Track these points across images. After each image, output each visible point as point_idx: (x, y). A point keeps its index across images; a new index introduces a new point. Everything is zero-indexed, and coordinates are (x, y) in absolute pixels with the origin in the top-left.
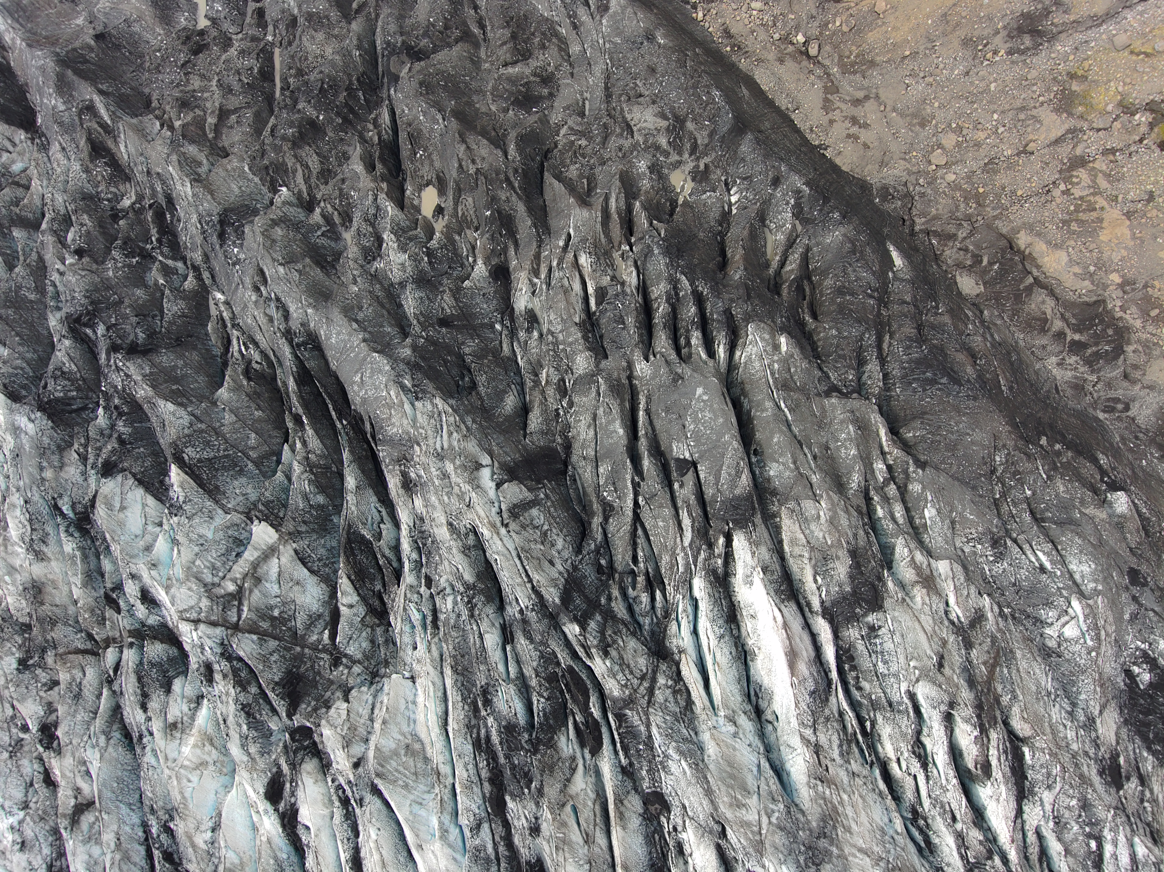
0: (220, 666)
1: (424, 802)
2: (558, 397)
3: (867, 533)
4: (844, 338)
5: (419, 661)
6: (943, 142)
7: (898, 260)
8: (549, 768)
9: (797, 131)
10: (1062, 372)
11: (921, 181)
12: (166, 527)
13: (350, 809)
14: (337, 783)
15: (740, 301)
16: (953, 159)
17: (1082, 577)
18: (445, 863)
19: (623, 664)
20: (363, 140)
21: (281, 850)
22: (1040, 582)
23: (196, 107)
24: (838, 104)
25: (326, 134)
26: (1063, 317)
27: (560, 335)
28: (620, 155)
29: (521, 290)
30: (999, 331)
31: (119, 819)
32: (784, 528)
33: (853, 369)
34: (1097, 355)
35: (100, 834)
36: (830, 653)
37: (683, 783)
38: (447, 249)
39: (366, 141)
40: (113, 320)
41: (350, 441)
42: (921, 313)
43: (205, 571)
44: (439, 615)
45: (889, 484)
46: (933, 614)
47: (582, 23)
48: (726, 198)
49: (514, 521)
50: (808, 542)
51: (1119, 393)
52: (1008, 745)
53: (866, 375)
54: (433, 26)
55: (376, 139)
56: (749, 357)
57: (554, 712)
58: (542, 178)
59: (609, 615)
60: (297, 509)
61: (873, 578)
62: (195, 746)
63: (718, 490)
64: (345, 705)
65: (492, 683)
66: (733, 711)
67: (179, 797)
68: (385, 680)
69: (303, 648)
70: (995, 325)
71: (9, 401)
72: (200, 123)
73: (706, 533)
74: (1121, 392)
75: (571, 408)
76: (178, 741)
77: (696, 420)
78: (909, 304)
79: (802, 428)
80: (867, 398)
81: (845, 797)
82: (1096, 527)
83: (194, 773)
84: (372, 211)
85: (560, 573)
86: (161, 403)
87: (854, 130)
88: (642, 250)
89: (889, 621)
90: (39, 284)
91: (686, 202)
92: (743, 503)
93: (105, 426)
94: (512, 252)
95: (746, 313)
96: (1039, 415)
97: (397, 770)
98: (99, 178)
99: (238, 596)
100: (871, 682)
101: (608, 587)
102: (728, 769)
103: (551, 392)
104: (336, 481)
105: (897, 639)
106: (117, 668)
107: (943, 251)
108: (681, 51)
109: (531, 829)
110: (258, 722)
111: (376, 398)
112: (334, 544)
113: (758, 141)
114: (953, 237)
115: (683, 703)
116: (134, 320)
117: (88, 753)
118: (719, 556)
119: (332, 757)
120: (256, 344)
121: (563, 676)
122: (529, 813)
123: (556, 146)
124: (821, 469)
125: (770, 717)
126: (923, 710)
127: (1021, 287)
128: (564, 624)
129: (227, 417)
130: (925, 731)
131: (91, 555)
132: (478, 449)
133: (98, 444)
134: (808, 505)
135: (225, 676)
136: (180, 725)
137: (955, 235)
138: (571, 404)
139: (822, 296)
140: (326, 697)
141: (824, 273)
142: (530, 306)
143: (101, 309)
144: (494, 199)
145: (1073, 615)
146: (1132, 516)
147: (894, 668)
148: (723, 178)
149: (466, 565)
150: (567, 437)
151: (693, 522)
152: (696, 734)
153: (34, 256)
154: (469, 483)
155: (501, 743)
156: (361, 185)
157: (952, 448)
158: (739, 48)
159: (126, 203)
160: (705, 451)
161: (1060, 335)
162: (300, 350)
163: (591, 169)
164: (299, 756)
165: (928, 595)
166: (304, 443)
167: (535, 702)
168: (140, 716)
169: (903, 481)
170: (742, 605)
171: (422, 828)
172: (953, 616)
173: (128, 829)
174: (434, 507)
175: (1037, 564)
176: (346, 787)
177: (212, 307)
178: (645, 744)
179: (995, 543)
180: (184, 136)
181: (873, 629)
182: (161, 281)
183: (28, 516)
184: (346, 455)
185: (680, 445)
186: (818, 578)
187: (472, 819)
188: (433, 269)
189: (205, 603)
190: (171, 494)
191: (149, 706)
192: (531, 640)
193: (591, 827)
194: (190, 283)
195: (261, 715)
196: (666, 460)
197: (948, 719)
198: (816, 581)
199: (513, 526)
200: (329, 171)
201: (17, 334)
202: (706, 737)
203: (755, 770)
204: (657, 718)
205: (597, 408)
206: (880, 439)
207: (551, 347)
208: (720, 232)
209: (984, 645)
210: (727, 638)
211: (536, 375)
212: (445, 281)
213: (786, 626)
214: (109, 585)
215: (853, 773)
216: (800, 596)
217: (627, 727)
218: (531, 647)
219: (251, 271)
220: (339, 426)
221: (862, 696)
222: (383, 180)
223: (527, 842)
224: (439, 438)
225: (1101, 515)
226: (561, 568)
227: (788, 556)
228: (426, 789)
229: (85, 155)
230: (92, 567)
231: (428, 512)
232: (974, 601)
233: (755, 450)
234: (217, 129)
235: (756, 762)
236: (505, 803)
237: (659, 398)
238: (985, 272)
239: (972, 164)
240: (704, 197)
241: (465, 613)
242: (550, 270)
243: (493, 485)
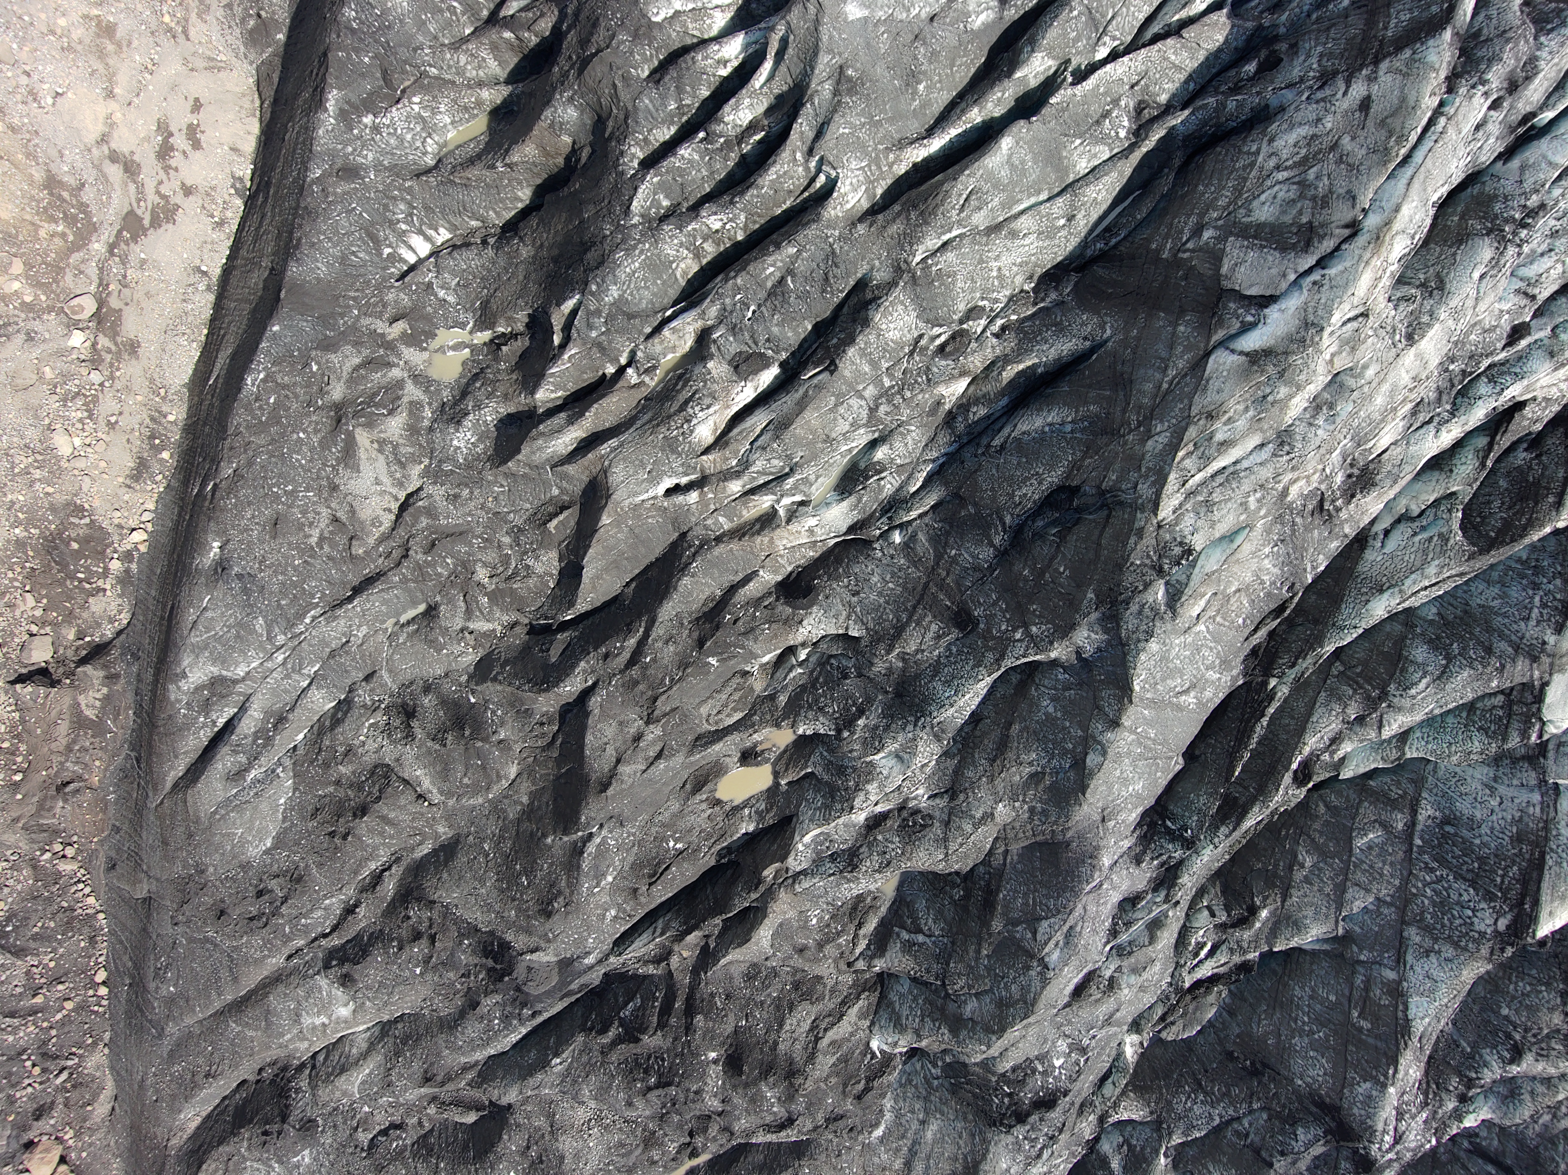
2: (974, 345)
20: (707, 959)
24: (151, 196)
25: (737, 1029)
27: (868, 392)
29: (811, 531)
38: (817, 701)
39: (707, 952)
41: (1303, 652)
47: (268, 712)
48: (430, 262)
54: (427, 960)
55: (691, 938)
58: (589, 613)
75: (983, 308)
84: (829, 866)
86: (1419, 1028)
87: (180, 141)
91: (480, 324)
93: (1494, 1099)
94: (753, 588)
95: (639, 38)
103: (974, 361)
111: (1216, 638)
116: (1280, 1164)
120: (1184, 934)
123: (516, 622)
129: (1359, 904)
133: (1541, 1088)
138: (972, 313)
142: (832, 496)
144: (684, 665)
148: (398, 284)
150: (1038, 288)
154: (1313, 345)
156: (792, 913)
158: (153, 436)
162: (1192, 837)
163: (521, 531)
166: (1338, 739)
174: (1393, 391)
182: (1163, 1160)
188: (870, 700)
194: (1131, 1109)
199: (1343, 216)
200: (796, 986)
205: (974, 233)
207: (898, 400)
212: (879, 667)
220: (1282, 691)
222: (761, 880)
231: (1402, 401)
240: (451, 299)
241: (1545, 223)
242: (753, 491)
243: (1273, 313)
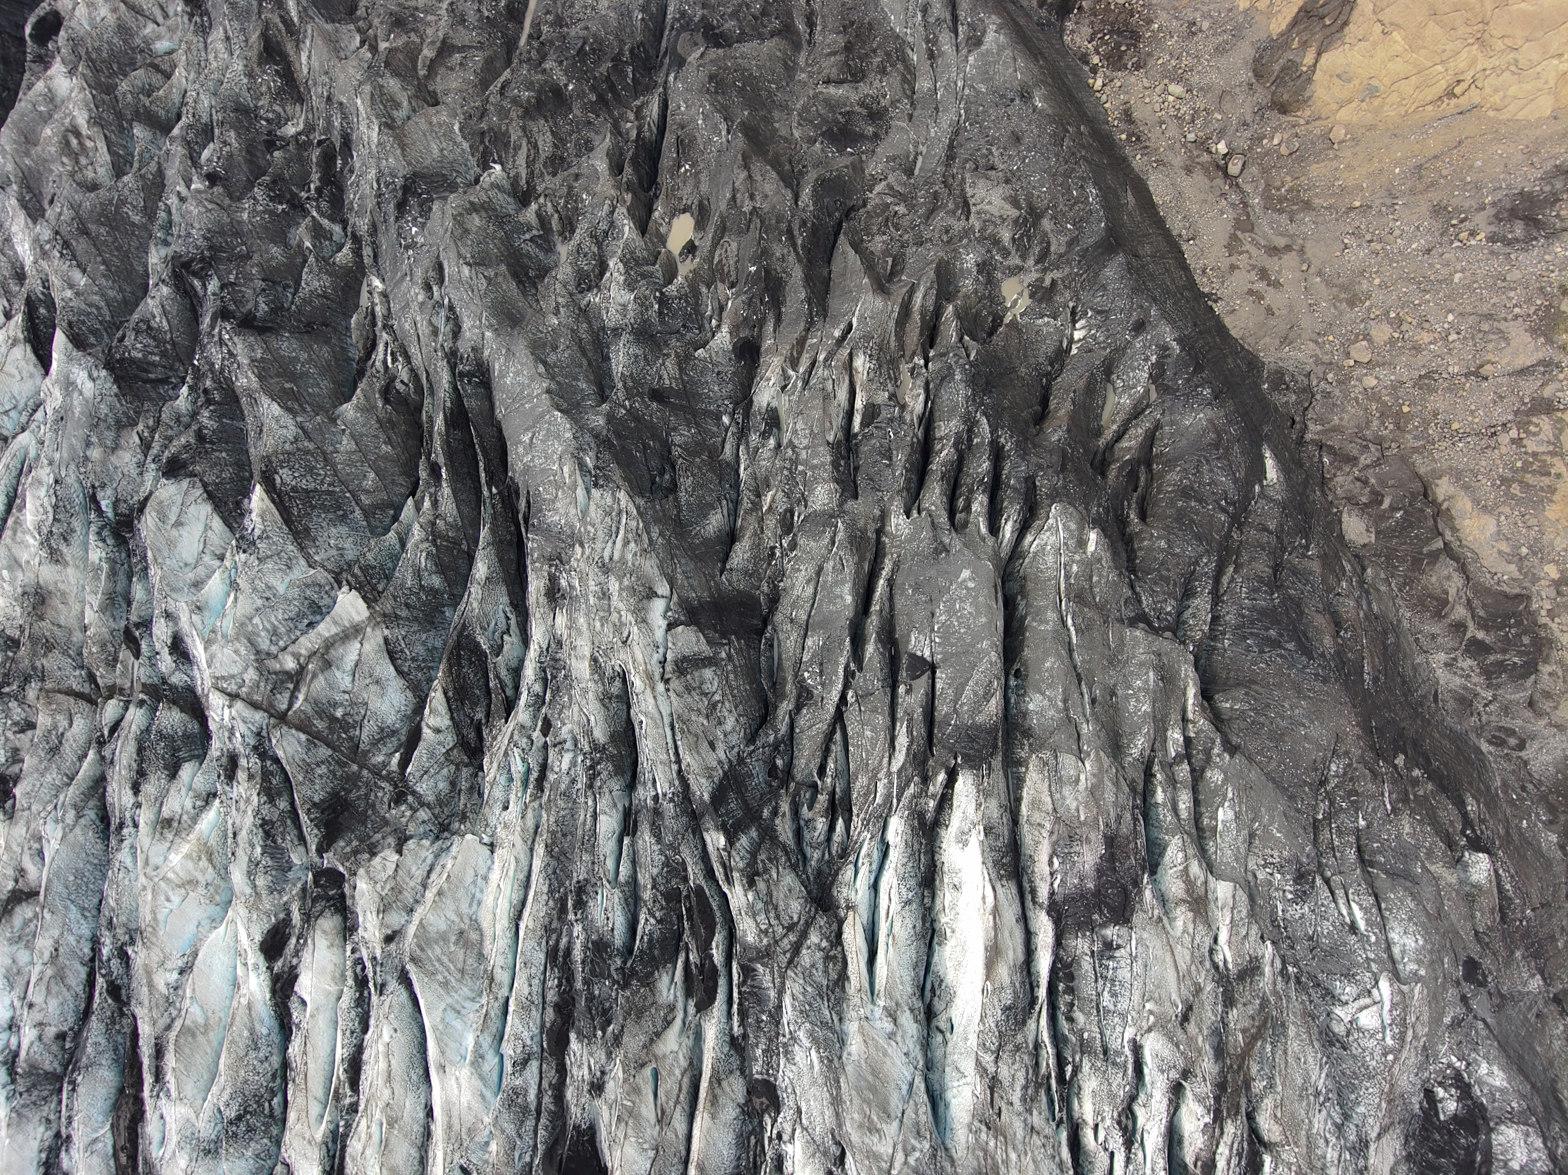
0: (249, 762)
1: (463, 1011)
2: (779, 532)
3: (1135, 819)
4: (1173, 555)
5: (506, 826)
6: (1373, 333)
7: (1272, 472)
8: (637, 1012)
9: (1184, 267)
10: (1449, 676)
11: (1330, 376)
12: (227, 563)
13: (366, 994)
14: (357, 955)
15: (1050, 471)
16: (1380, 359)
17: (1403, 952)
18: (469, 1097)
19: (769, 903)
20: (617, 131)
21: (262, 1022)
22: (1345, 944)
23: (413, 30)
24: (1248, 247)
25: (571, 110)
26: (1469, 604)
27: (804, 452)
28: (945, 238)
29: (769, 379)
30: (1380, 600)
31: (65, 924)
32: (1028, 783)
33: (1176, 599)
34: (1501, 666)
35: (34, 936)
36: (1044, 963)
37: (806, 1080)
38: (687, 302)
39: (620, 134)
40: (232, 278)
41: (494, 517)
42: (1283, 550)
43: (263, 634)
44: (548, 773)
45: (1181, 762)
46: (1194, 948)
47: (942, 54)
48: (1068, 332)
49: (678, 677)
50: (1055, 810)
51: (1516, 724)
52: (1246, 1146)
53: (1190, 611)
54: (748, 6)
55: (634, 134)
56: (1043, 548)
57: (663, 940)
58: (835, 241)
59: (768, 834)
60: (402, 586)
61: (1127, 881)
62: (188, 856)
63: (955, 710)
64: (396, 857)
65: (593, 880)
66: (897, 1004)
67: (149, 917)
68: (456, 838)
69: (361, 767)
70: (1378, 590)
71: (70, 346)
72: (412, 53)
73: (924, 762)
74: (1519, 722)
75: (792, 550)
76: (168, 844)
77: (950, 611)
78: (1271, 533)
79: (1087, 658)
80: (1183, 643)
81: (1013, 1156)
82: (1439, 891)
83: (177, 890)
84: (603, 226)
85: (720, 762)
86: (265, 401)
87: (1260, 286)
88: (940, 370)
89: (1134, 942)
90: (149, 204)
91: (1013, 323)
92: (983, 735)
93: (184, 411)
94: (770, 327)
95: (1054, 488)
96: (1403, 725)
97: (439, 960)
98: (264, 89)
99: (296, 678)
100: (1088, 1015)
101: (777, 796)
102: (870, 1078)
103: (771, 522)
104: (462, 563)
105: (1138, 968)
106: (115, 727)
107: (1335, 475)
108: (1062, 125)
109: (592, 1084)
110: (277, 847)
111: (543, 471)
112: (438, 644)
113: (1130, 268)
114: (1352, 460)
115: (834, 976)
116: (259, 284)
117: (48, 827)
118: (933, 796)
119: (361, 919)
120: (408, 358)
121: (688, 897)
122: (596, 1063)
123: (864, 205)
124: (1097, 719)
125: (943, 1025)
126: (1146, 1071)
127: (1425, 550)
128: (707, 830)
129: (345, 442)
130: (1142, 1098)
131: (121, 573)
132: (657, 572)
133: (170, 432)
134: (1068, 761)
135: (251, 777)
136: (175, 824)
137: (1356, 459)
138: (793, 546)
139: (1159, 492)
140: (373, 840)
141: (1170, 463)
142: (774, 404)
143: (221, 259)
144: (765, 253)
145: (1378, 999)
146: (1490, 890)
147: (1123, 1005)
148: (1071, 304)
149: (600, 718)
150: (776, 587)
151: (911, 743)
152: (841, 1020)
153: (153, 166)
154: (633, 612)
155: (583, 962)
156: (598, 189)
157: (1278, 737)
158: (1138, 139)
159: (290, 130)
160: (952, 655)
161: (1459, 627)
162: (462, 381)
163: (903, 247)
164: (318, 907)
165: (1194, 922)
166: (435, 503)
167: (642, 922)
168: (128, 798)
169: (1202, 763)
170: (945, 869)
171: (453, 1045)
172: (1219, 958)
173: (72, 939)
174: (579, 632)
175: (1348, 920)
176: (368, 964)
177: (364, 295)
178: (771, 1015)
179: (1300, 877)
180: (387, 64)
181: (1109, 947)
182: (308, 244)
183: (54, 500)
184: (484, 533)
185: (922, 637)
186: (1055, 860)
187: (519, 1051)
188: (662, 322)
189: (251, 675)
190: (247, 522)
191: (142, 788)
192: (659, 839)
193: (671, 1104)
194: (344, 256)
195: (284, 839)
196: (897, 651)
197: (1176, 1091)
198: (1051, 863)
199: (675, 684)
200: (562, 158)
201: (104, 262)
202: (852, 1028)
203: (905, 1088)
204: (794, 986)
205: (826, 559)
206: (1186, 701)
207: (787, 464)
208: (1048, 374)
209: (1250, 1007)
210: (914, 906)
211: (759, 496)
212: (673, 342)
213: (996, 911)
214: (134, 618)
215: (1032, 1128)
216: (1025, 878)
217: (753, 986)
218: (656, 848)
219: (427, 262)
220: (486, 493)
221: (1071, 1030)
222: (628, 190)
223: (583, 1100)
224: (610, 544)
225: (1450, 877)
226: (722, 756)
227: (1023, 820)
228: (471, 995)
229: (253, 54)
230: (118, 588)
231: (570, 636)
232: (1252, 946)
233: (1018, 671)
234: (432, 66)
235: (909, 1078)
236: (568, 1042)
237: (910, 568)
238: (1383, 517)
239: (1402, 372)
240: (1040, 322)
241: (582, 780)
242: (813, 364)
243: (663, 624)
